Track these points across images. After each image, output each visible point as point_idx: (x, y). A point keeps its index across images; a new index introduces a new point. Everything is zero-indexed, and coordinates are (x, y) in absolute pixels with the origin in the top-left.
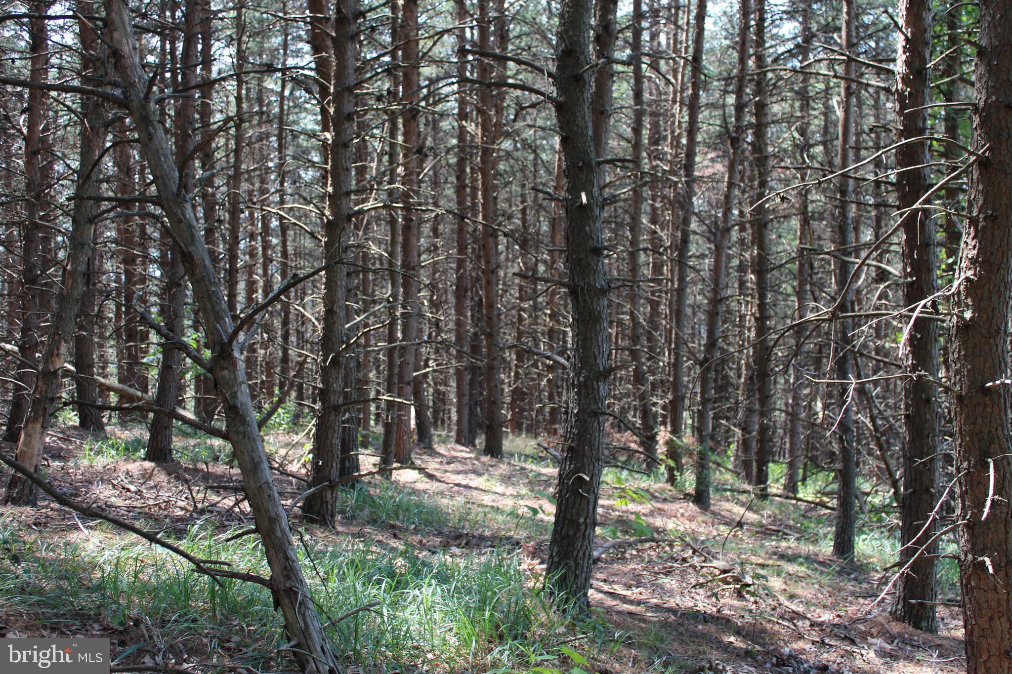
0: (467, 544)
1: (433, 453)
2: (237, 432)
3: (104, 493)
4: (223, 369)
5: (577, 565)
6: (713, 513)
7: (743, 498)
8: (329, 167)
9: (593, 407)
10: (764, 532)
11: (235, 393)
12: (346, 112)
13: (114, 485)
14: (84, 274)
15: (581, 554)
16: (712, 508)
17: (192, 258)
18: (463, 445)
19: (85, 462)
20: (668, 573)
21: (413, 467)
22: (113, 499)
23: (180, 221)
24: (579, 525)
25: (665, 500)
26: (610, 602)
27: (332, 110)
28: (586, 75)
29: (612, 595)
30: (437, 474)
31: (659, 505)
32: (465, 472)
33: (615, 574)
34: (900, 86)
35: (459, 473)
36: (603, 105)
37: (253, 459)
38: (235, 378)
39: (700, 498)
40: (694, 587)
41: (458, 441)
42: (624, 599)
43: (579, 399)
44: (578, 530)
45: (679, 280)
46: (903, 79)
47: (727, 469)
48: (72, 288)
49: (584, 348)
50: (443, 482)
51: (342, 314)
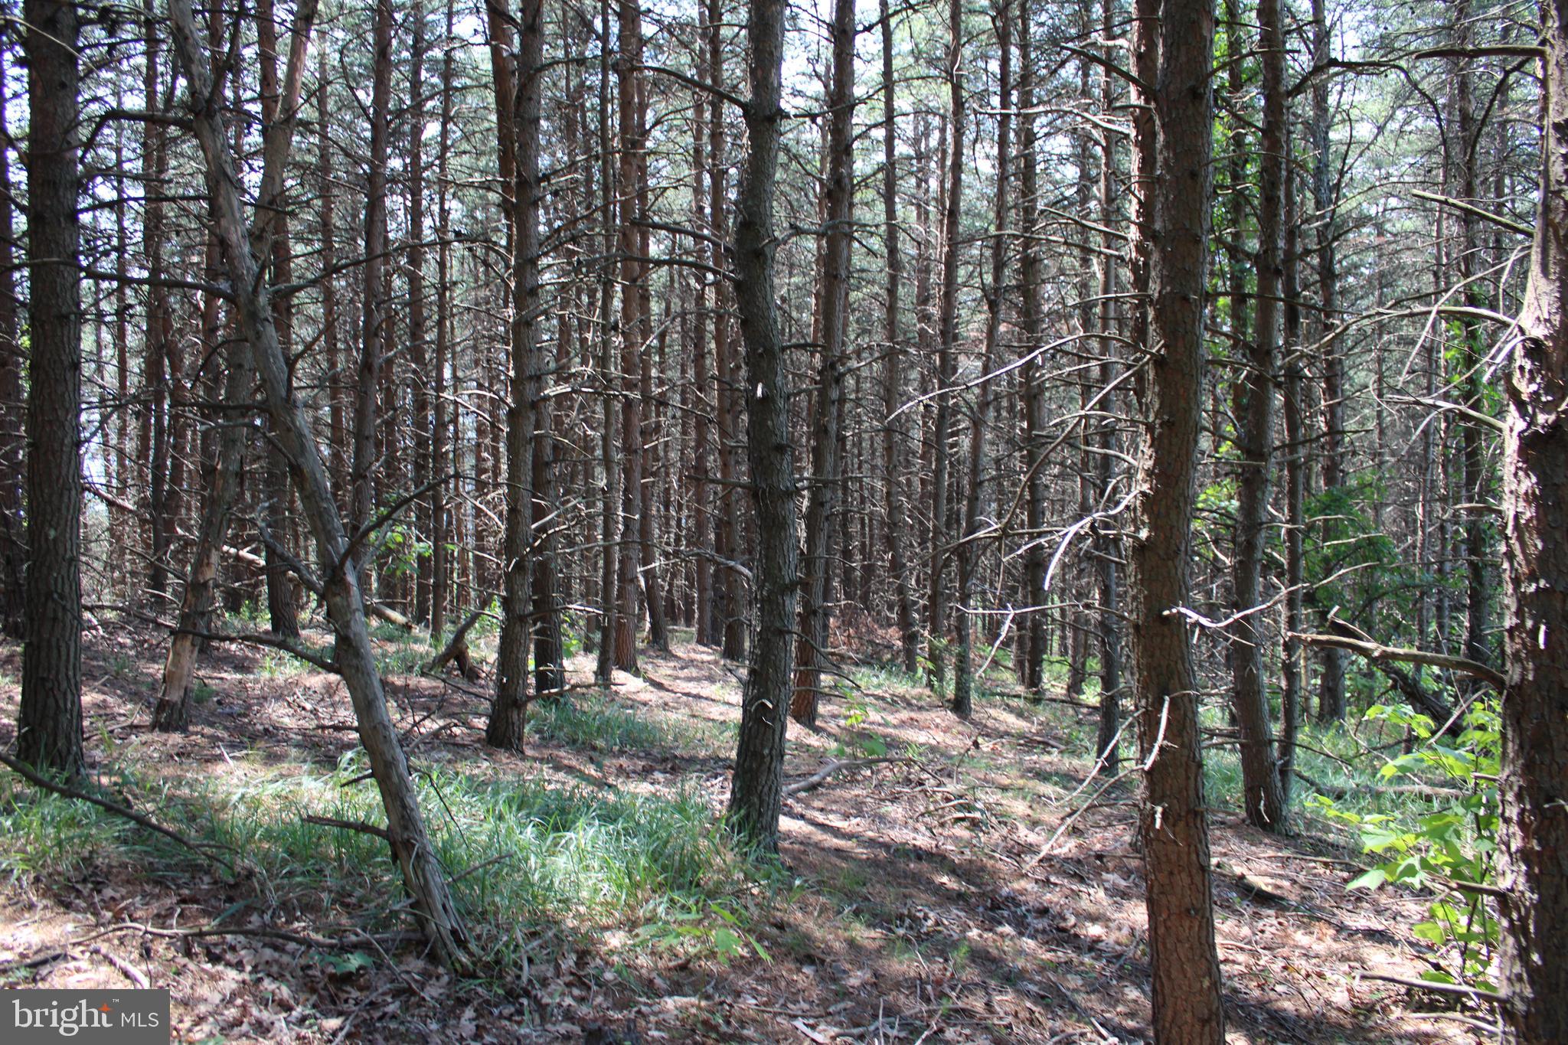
0: (672, 768)
1: (668, 655)
2: (350, 666)
3: (279, 714)
4: (335, 595)
5: (761, 801)
6: (973, 723)
7: (1014, 703)
8: (510, 348)
9: (778, 624)
10: (1029, 743)
11: (348, 622)
12: (528, 286)
13: (289, 704)
14: (237, 474)
15: (766, 789)
16: (974, 716)
17: (302, 471)
18: (705, 645)
19: (266, 675)
20: (895, 799)
21: (637, 673)
22: (286, 720)
23: (289, 430)
24: (763, 757)
25: (920, 708)
26: (819, 836)
27: (513, 285)
28: (767, 250)
29: (823, 827)
30: (666, 682)
31: (913, 715)
32: (698, 679)
33: (835, 802)
34: (1134, 255)
35: (690, 679)
36: (836, 269)
37: (366, 696)
38: (349, 606)
39: (959, 706)
40: (922, 815)
41: (700, 642)
42: (836, 832)
43: (762, 615)
44: (762, 762)
45: (937, 460)
46: (1136, 247)
47: (1006, 668)
48: (224, 489)
49: (767, 557)
50: (672, 691)
51: (528, 513)
